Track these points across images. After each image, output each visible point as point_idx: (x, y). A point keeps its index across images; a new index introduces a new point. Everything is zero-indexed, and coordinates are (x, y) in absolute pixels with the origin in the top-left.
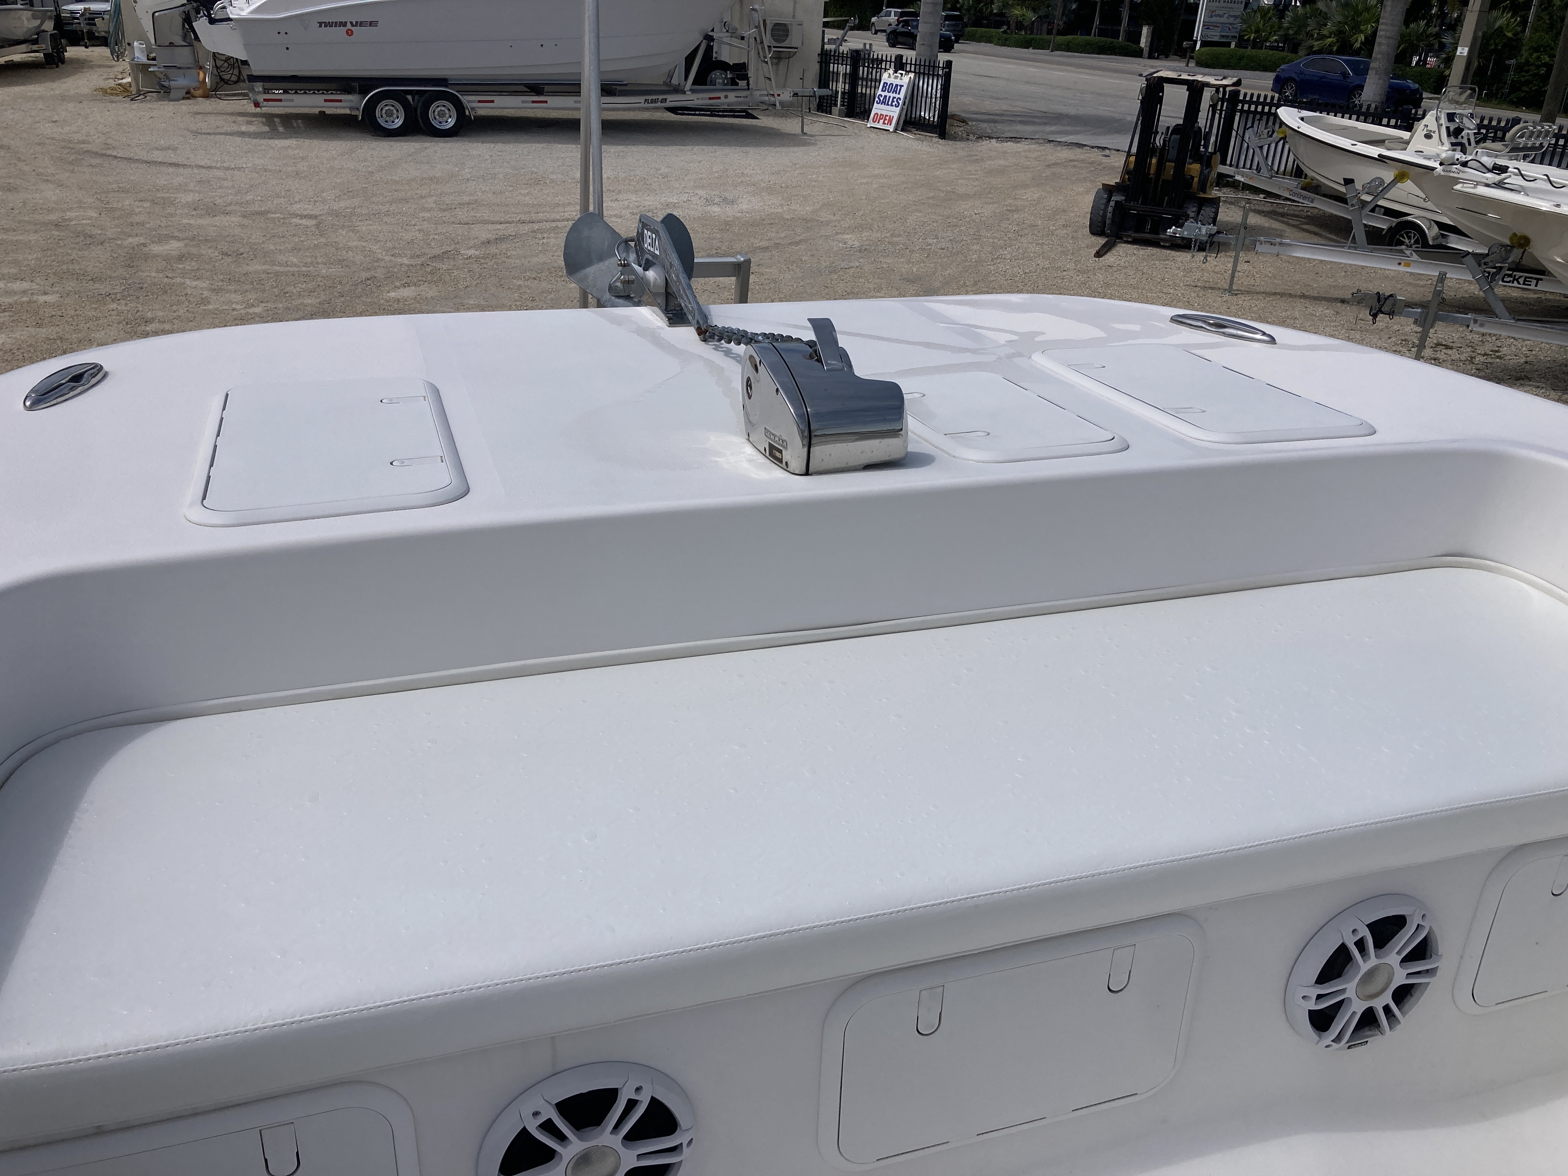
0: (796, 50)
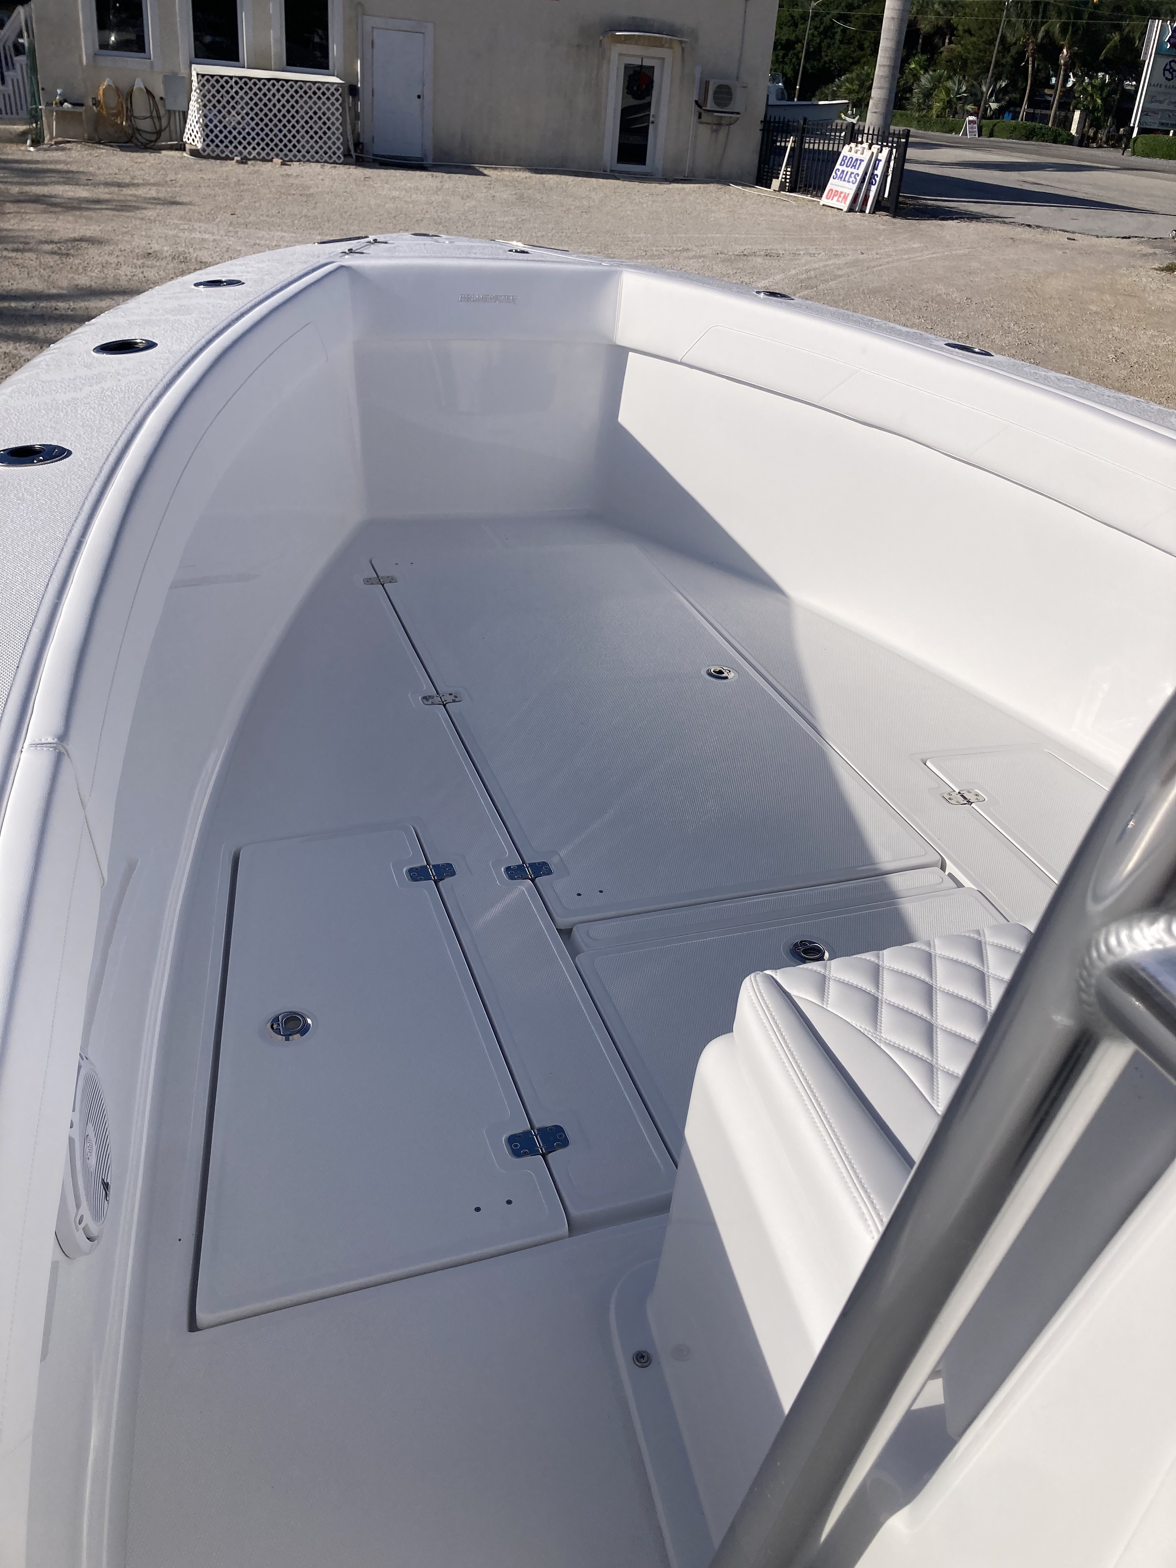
0: (738, 116)
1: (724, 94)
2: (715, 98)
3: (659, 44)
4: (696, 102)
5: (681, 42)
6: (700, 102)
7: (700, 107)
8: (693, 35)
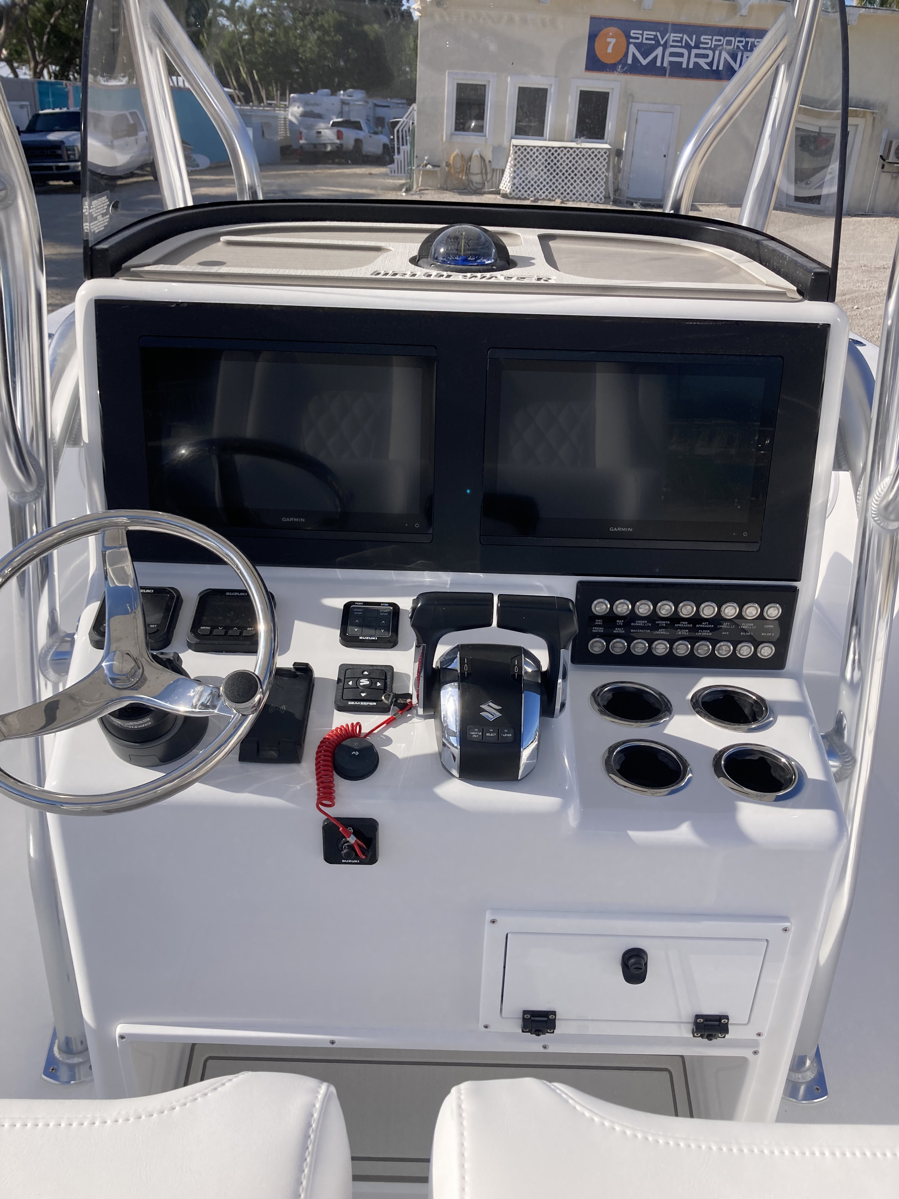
4: (881, 156)
5: (873, 113)
6: (885, 157)
7: (884, 160)
8: (884, 107)
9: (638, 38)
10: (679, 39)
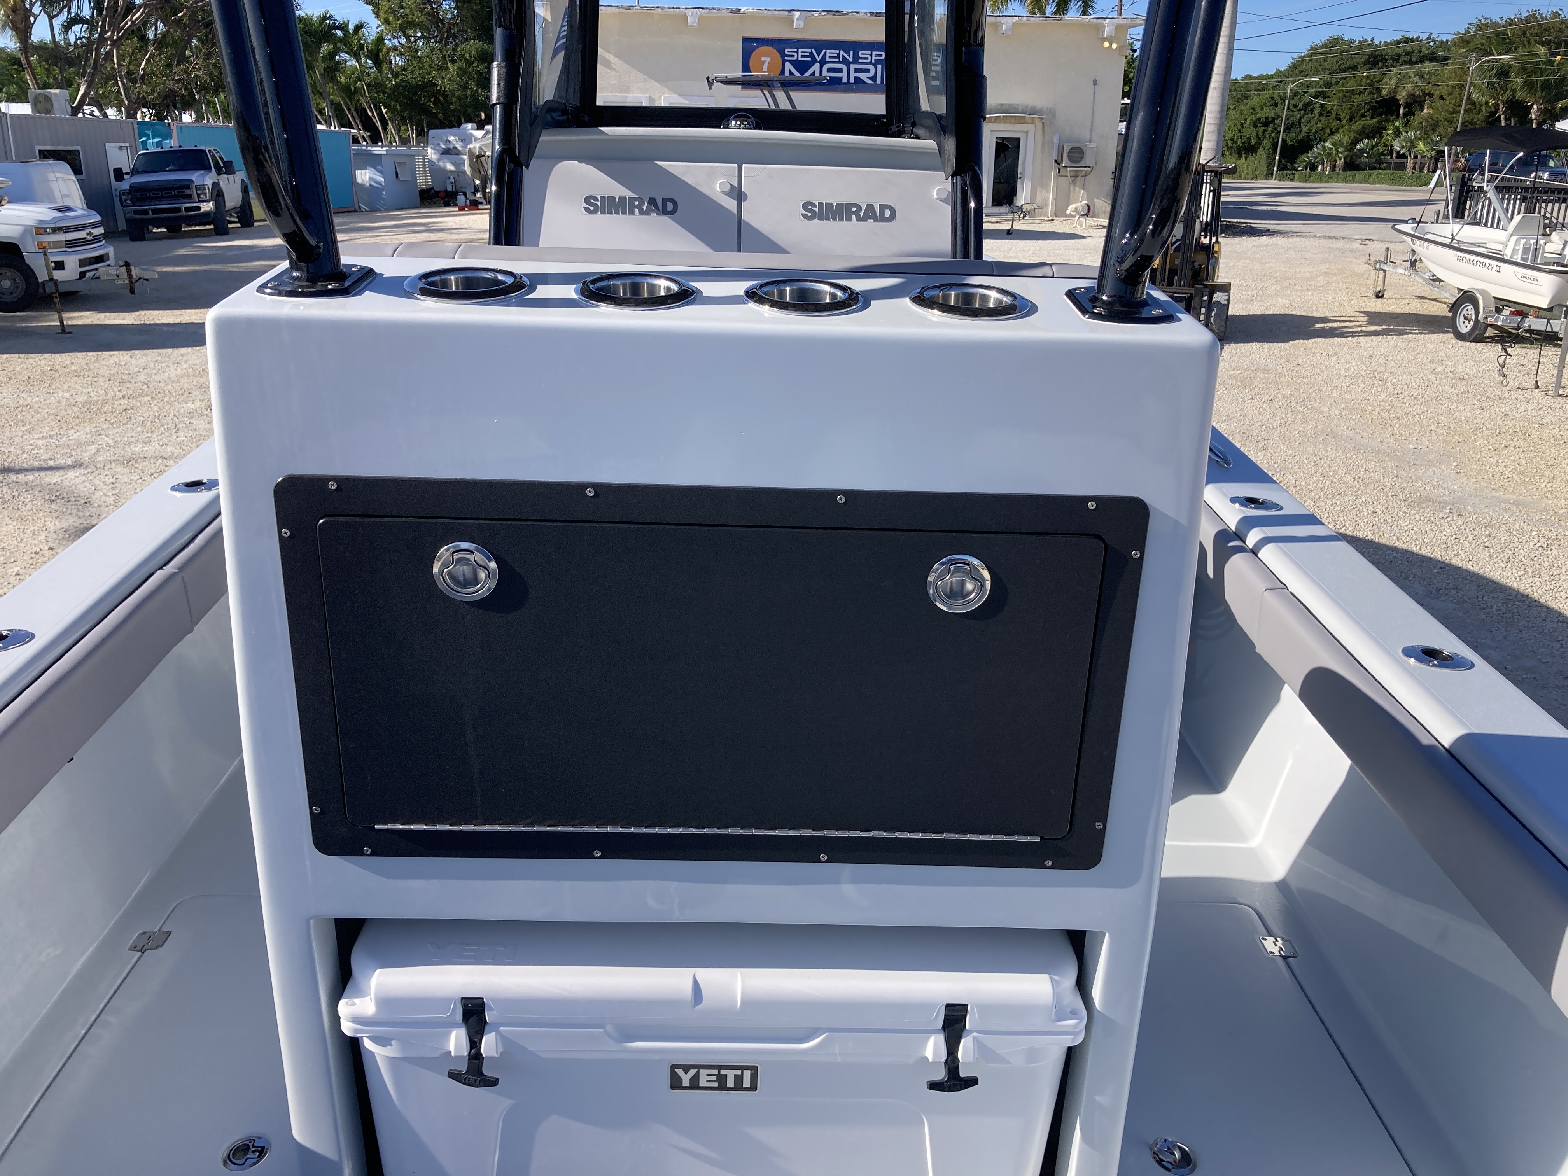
0: (1091, 168)
1: (1077, 154)
2: (1069, 157)
3: (1023, 121)
4: (1056, 161)
5: (1042, 119)
6: (1059, 161)
7: (1059, 164)
8: (1052, 113)
9: (793, 56)
10: (836, 55)
